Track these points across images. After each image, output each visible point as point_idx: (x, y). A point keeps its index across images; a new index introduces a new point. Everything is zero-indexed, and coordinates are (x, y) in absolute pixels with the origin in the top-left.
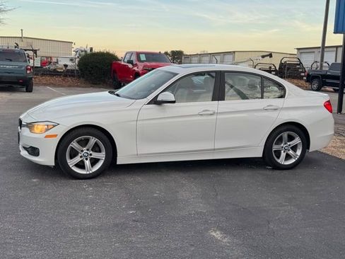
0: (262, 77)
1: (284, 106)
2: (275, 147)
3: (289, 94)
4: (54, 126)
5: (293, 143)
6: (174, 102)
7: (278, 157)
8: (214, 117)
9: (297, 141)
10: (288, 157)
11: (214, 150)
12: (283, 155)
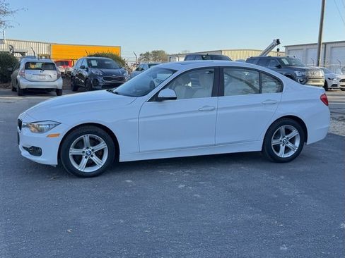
0: (260, 72)
1: (282, 100)
2: (274, 142)
3: (287, 89)
4: (56, 125)
5: (291, 136)
6: (175, 98)
7: (278, 151)
8: (214, 112)
9: (295, 133)
10: (287, 149)
11: (215, 145)
12: (282, 148)
